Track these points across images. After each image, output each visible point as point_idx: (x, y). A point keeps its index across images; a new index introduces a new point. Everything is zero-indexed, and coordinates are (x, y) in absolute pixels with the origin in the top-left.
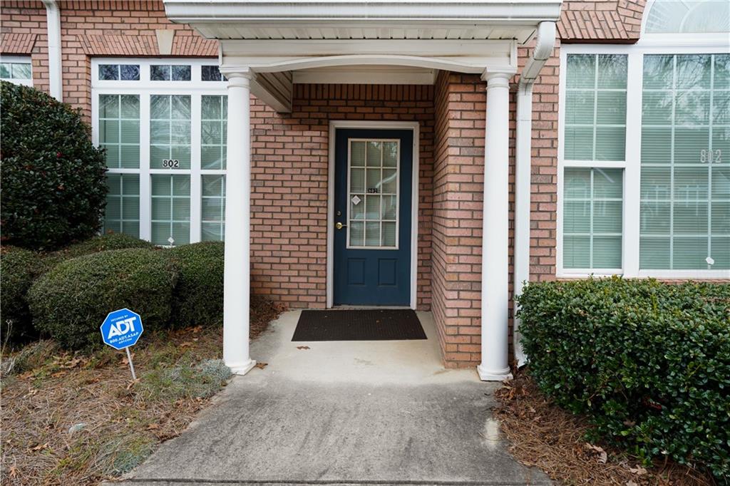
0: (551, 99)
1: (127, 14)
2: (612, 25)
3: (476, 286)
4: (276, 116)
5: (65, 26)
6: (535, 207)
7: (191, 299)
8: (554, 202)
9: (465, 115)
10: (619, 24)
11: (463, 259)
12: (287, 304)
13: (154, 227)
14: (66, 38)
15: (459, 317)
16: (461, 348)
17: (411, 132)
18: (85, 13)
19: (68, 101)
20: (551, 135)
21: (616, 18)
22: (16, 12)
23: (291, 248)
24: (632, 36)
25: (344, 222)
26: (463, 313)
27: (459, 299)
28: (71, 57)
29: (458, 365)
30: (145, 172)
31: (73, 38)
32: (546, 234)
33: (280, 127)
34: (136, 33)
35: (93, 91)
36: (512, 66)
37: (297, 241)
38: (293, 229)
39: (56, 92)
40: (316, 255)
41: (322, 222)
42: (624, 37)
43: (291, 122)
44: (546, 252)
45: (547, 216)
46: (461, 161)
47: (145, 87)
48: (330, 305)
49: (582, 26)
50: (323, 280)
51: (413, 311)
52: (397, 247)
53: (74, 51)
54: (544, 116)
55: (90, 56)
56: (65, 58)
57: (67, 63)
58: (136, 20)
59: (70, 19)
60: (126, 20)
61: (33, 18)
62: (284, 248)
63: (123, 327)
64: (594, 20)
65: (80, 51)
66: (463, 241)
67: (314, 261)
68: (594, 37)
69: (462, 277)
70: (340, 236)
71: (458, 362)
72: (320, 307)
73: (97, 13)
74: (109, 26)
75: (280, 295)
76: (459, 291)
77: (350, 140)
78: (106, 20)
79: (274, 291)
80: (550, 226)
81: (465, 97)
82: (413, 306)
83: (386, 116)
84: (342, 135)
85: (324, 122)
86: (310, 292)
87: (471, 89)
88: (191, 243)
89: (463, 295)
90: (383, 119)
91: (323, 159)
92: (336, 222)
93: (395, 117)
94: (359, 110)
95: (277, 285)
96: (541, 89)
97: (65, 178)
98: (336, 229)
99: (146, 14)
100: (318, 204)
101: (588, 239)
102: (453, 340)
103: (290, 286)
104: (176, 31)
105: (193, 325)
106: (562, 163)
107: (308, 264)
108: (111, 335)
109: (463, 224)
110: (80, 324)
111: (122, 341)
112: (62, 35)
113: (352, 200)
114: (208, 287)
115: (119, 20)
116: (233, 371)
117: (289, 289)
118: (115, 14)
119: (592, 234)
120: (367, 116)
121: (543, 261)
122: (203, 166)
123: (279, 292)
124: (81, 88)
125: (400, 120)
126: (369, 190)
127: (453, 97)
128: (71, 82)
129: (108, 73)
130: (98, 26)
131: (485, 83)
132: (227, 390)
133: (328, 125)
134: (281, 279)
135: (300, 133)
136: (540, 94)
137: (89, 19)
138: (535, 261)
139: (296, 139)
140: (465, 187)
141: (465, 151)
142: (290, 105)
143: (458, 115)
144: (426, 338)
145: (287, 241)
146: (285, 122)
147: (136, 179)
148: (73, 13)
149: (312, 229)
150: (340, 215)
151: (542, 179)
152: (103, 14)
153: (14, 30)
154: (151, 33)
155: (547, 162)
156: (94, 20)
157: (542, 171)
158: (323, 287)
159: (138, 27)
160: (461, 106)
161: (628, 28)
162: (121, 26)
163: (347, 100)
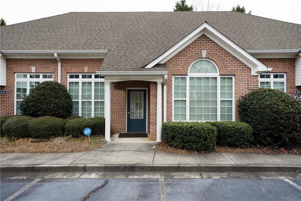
0: (171, 86)
1: (77, 63)
2: (182, 72)
3: (156, 124)
4: (113, 87)
5: (62, 66)
6: (168, 108)
7: (96, 129)
8: (172, 107)
9: (154, 90)
10: (184, 72)
11: (153, 119)
12: (116, 132)
13: (82, 114)
14: (62, 69)
15: (153, 130)
16: (153, 137)
17: (146, 90)
18: (67, 63)
19: (62, 84)
20: (171, 93)
21: (183, 70)
22: (50, 63)
23: (117, 118)
24: (186, 74)
25: (130, 112)
26: (154, 129)
27: (153, 127)
28: (63, 73)
29: (153, 140)
30: (80, 100)
31: (64, 69)
32: (170, 113)
33: (114, 90)
34: (79, 67)
35: (68, 81)
36: (162, 81)
37: (118, 117)
38: (117, 114)
39: (59, 82)
40: (123, 120)
41: (124, 112)
42: (185, 74)
43: (116, 88)
44: (170, 117)
45: (170, 110)
46: (153, 99)
47: (80, 80)
48: (126, 132)
49: (176, 72)
50: (125, 126)
51: (147, 133)
52: (143, 118)
53: (64, 72)
54: (169, 90)
55: (67, 73)
56: (62, 73)
57: (62, 75)
58: (79, 64)
59: (63, 64)
60: (77, 64)
61: (54, 64)
62: (115, 118)
63: (88, 131)
64: (179, 71)
65: (65, 72)
66: (153, 115)
67: (122, 122)
68: (179, 74)
69: (153, 122)
70: (129, 115)
71: (152, 140)
72: (124, 133)
73: (70, 63)
74: (72, 66)
75: (114, 130)
76: (153, 125)
77: (131, 92)
78: (72, 64)
79: (113, 129)
80: (171, 112)
81: (154, 86)
82: (147, 132)
83: (140, 87)
84: (129, 91)
85: (125, 88)
86: (122, 129)
87: (155, 85)
88: (92, 117)
89: (153, 126)
90: (139, 87)
91: (124, 97)
92: (128, 112)
93: (142, 87)
94: (133, 85)
95: (113, 127)
96: (168, 84)
97: (67, 103)
98: (128, 114)
99: (81, 63)
100: (123, 108)
101: (179, 114)
102: (152, 135)
103: (117, 128)
104: (89, 67)
105: (96, 135)
106: (173, 99)
107: (121, 122)
108: (85, 133)
109: (153, 111)
110: (77, 132)
111: (87, 134)
112: (61, 68)
113: (132, 107)
114: (99, 126)
115: (75, 64)
116: (108, 141)
117: (116, 128)
118: (74, 63)
119: (180, 113)
120: (135, 87)
121: (169, 119)
122: (95, 99)
123: (114, 129)
124: (65, 81)
125: (143, 87)
126: (136, 104)
127: (151, 86)
128: (63, 79)
129: (72, 77)
130: (70, 66)
131: (157, 84)
132: (107, 143)
133: (126, 89)
134: (114, 126)
135: (118, 91)
136: (168, 85)
137: (68, 64)
138: (168, 119)
139: (118, 92)
140: (154, 104)
141: (154, 97)
142: (116, 84)
143: (152, 90)
144: (148, 137)
145: (116, 117)
146: (115, 88)
147: (78, 102)
148: (64, 63)
149: (122, 114)
150: (129, 110)
151: (169, 102)
152: (71, 63)
153: (50, 67)
154: (83, 67)
155: (170, 99)
156: (69, 64)
157: (169, 101)
158: (125, 128)
159: (80, 66)
160: (153, 88)
161: (185, 72)
162: (75, 66)
163: (130, 83)
